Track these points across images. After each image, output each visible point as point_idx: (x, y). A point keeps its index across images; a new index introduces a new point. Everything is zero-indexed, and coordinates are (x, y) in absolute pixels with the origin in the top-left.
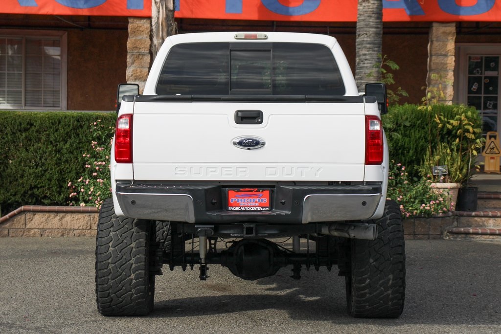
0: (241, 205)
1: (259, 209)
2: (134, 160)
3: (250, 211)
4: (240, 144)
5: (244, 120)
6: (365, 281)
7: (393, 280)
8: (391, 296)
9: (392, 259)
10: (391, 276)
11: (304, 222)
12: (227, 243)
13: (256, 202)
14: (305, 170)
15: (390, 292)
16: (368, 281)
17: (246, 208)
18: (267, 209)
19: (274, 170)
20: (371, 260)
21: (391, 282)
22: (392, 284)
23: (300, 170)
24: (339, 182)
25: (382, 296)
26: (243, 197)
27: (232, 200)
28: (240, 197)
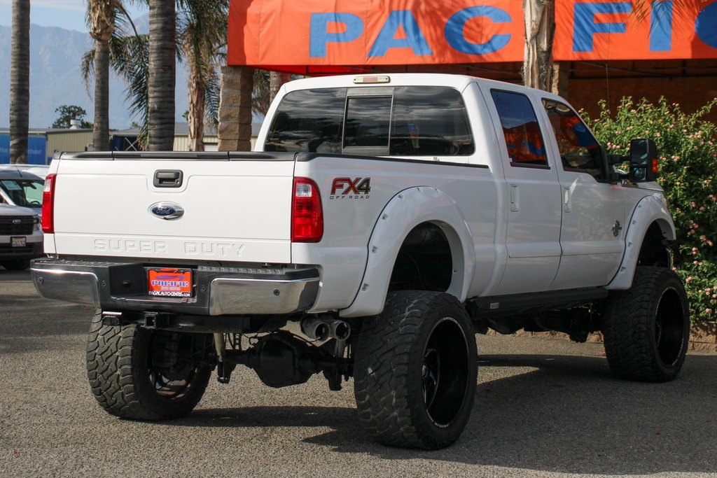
0: (163, 288)
1: (180, 294)
2: (56, 229)
3: (170, 297)
4: (156, 211)
5: (164, 182)
6: (365, 396)
7: (396, 398)
8: (398, 419)
9: (394, 370)
10: (393, 393)
11: (212, 313)
12: (250, 338)
13: (178, 286)
14: (226, 247)
15: (395, 413)
16: (368, 397)
17: (167, 294)
18: (189, 295)
19: (193, 246)
20: (370, 371)
21: (394, 401)
22: (396, 402)
23: (220, 247)
24: (264, 263)
25: (388, 418)
26: (164, 279)
27: (154, 282)
28: (161, 279)
